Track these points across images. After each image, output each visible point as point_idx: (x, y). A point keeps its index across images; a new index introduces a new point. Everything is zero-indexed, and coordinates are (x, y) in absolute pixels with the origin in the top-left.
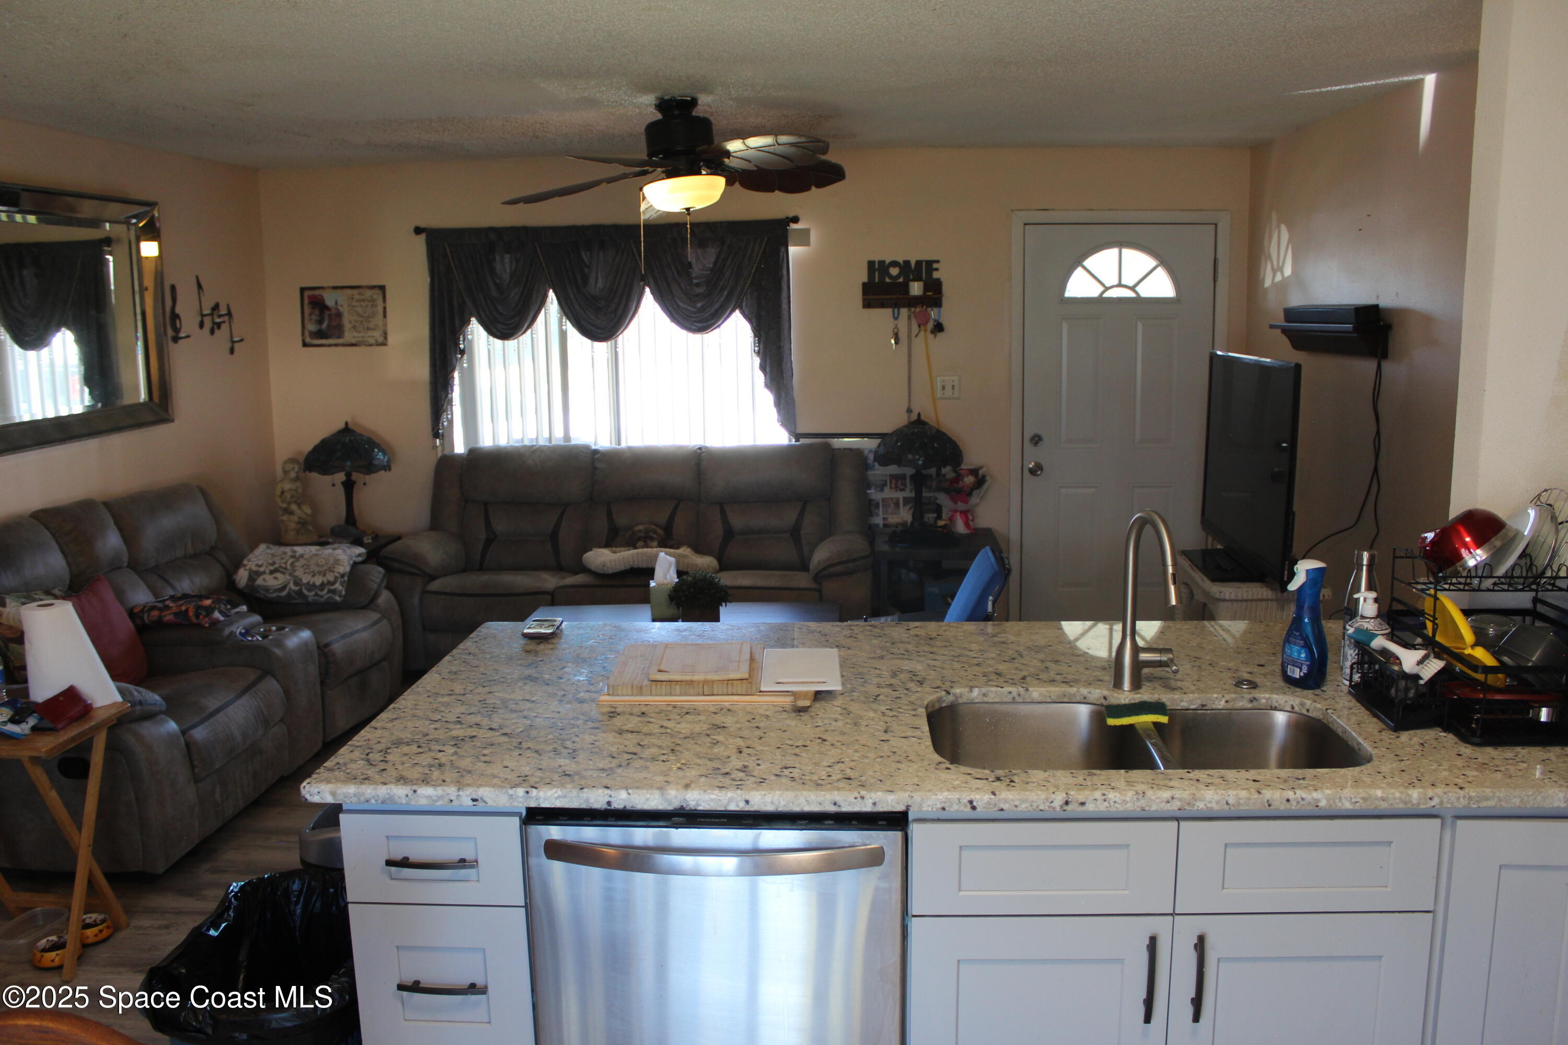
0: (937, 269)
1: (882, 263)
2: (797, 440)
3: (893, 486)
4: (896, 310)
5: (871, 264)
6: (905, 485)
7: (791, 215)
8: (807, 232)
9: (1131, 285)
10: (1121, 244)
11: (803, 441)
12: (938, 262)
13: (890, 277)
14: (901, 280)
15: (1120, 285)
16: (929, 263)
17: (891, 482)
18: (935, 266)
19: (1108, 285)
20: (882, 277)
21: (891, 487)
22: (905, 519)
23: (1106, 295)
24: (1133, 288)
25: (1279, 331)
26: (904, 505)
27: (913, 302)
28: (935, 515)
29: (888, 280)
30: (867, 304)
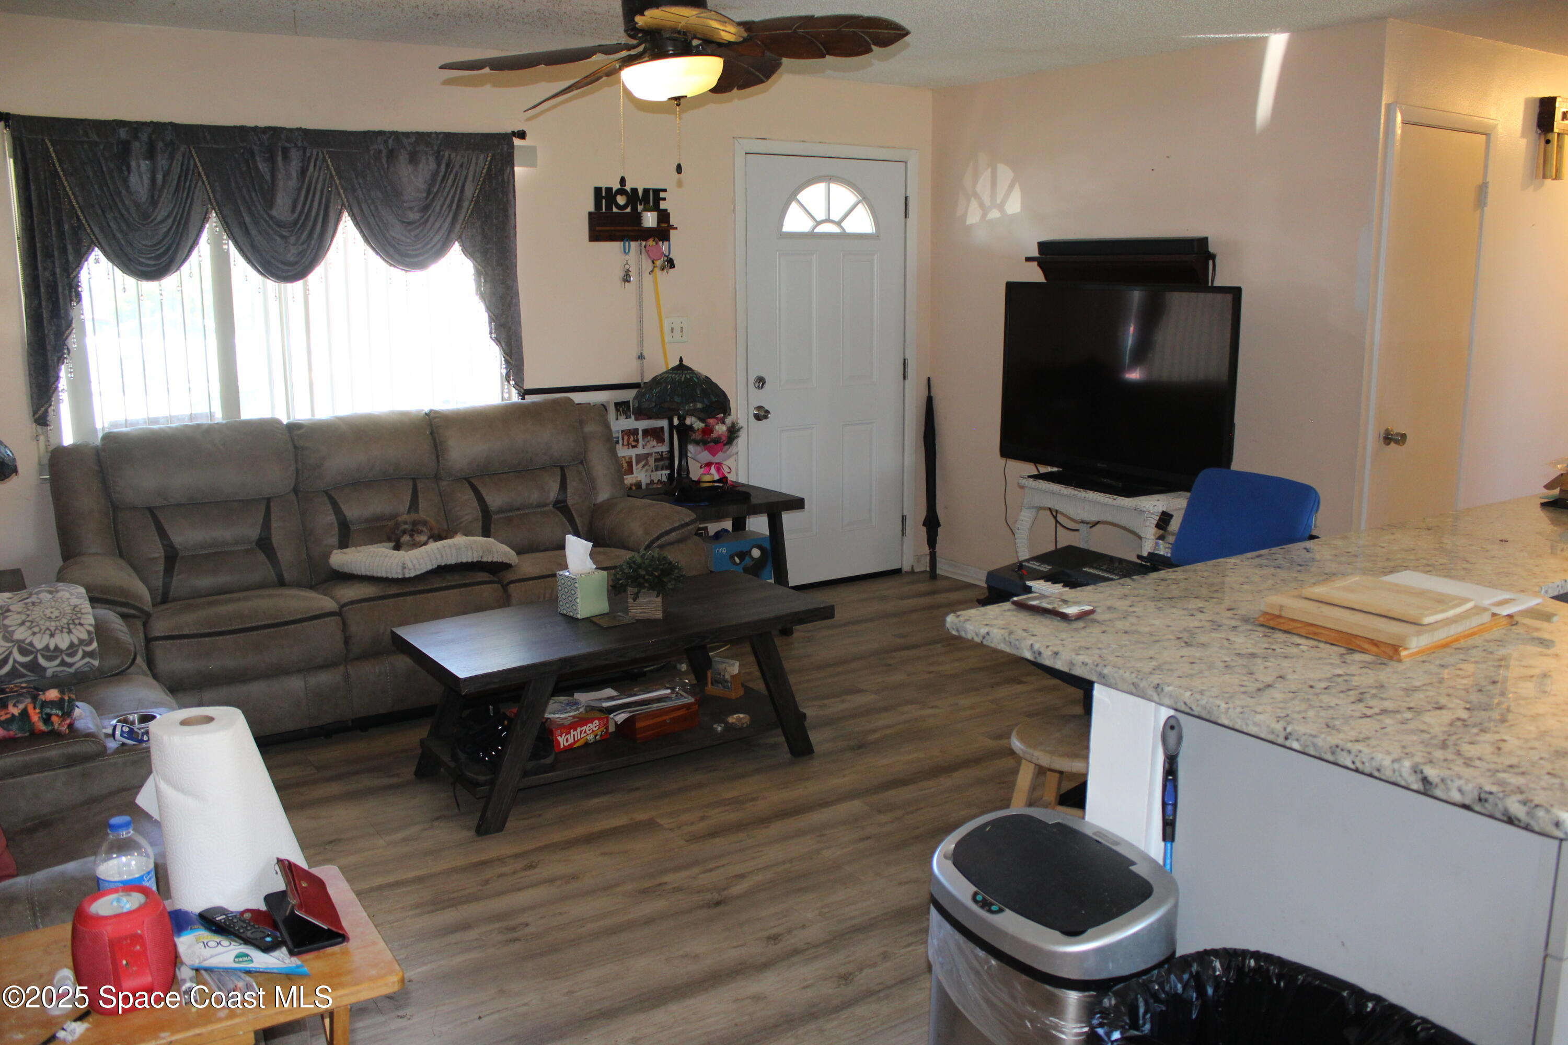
0: (664, 199)
1: (609, 190)
2: (523, 398)
3: (625, 443)
4: (627, 243)
5: (598, 190)
6: (637, 441)
7: (516, 129)
8: (533, 149)
9: (837, 220)
10: (829, 178)
11: (530, 399)
12: (665, 190)
13: (618, 206)
14: (628, 210)
15: (828, 220)
16: (657, 192)
17: (623, 439)
18: (662, 195)
19: (818, 220)
20: (609, 207)
21: (623, 445)
22: (639, 479)
23: (816, 231)
24: (839, 223)
25: (1035, 263)
26: (637, 463)
27: (644, 235)
28: (668, 472)
29: (615, 210)
30: (595, 236)
